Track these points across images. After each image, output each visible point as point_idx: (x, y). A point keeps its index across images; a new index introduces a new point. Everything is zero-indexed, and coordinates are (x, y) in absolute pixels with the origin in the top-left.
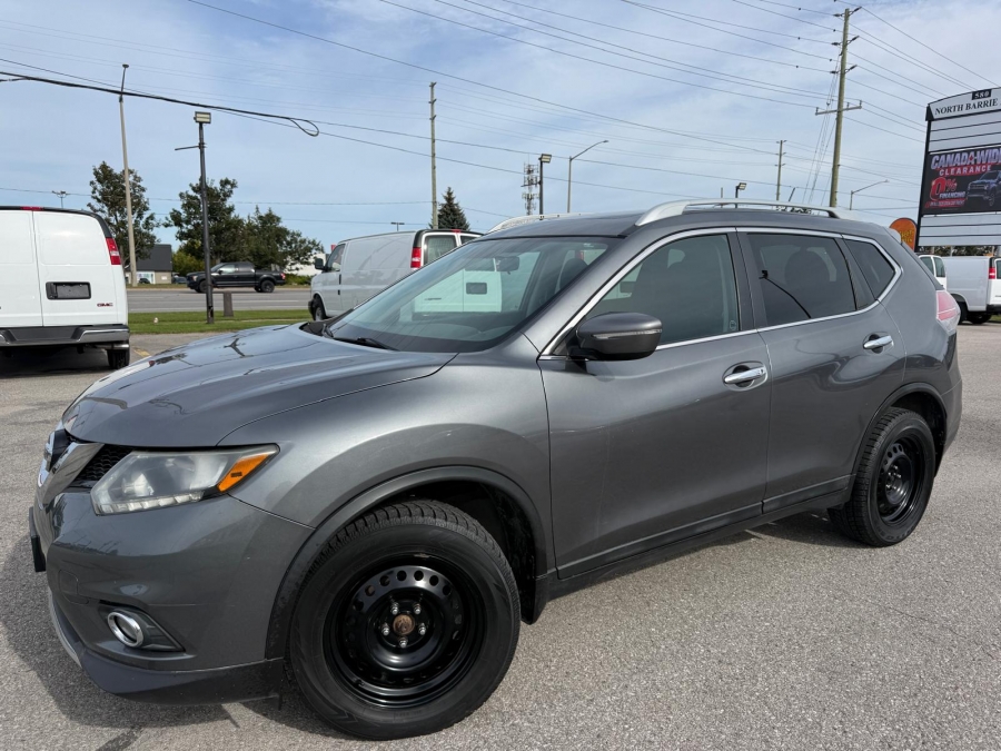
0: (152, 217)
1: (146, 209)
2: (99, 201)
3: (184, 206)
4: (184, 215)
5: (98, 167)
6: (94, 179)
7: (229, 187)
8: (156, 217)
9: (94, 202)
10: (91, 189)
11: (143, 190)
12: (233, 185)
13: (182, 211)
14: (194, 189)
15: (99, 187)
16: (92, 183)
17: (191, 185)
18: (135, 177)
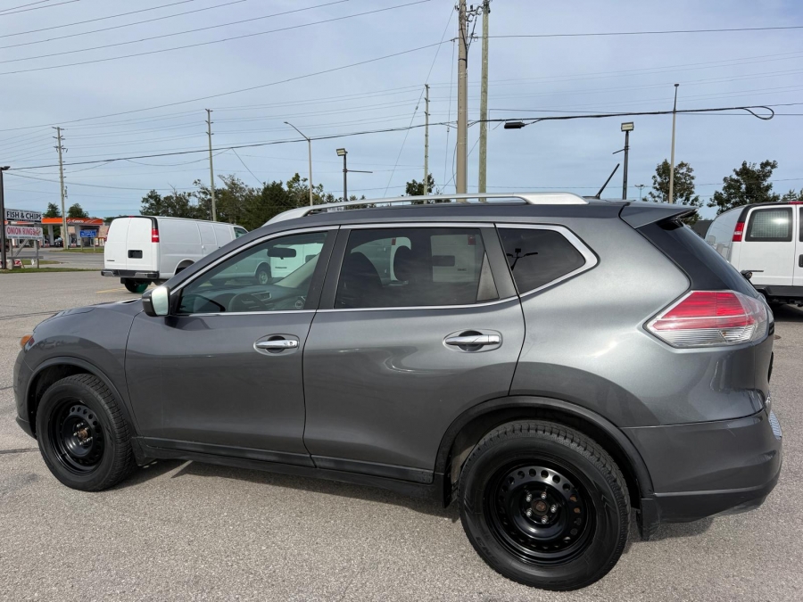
0: (696, 199)
1: (693, 193)
2: (658, 190)
3: (725, 188)
4: (725, 196)
5: (661, 163)
6: (655, 173)
7: (769, 168)
8: (700, 199)
9: (654, 192)
10: (653, 181)
11: (693, 178)
12: (773, 166)
13: (723, 192)
14: (737, 174)
15: (659, 179)
16: (654, 177)
17: (735, 170)
18: (688, 169)
